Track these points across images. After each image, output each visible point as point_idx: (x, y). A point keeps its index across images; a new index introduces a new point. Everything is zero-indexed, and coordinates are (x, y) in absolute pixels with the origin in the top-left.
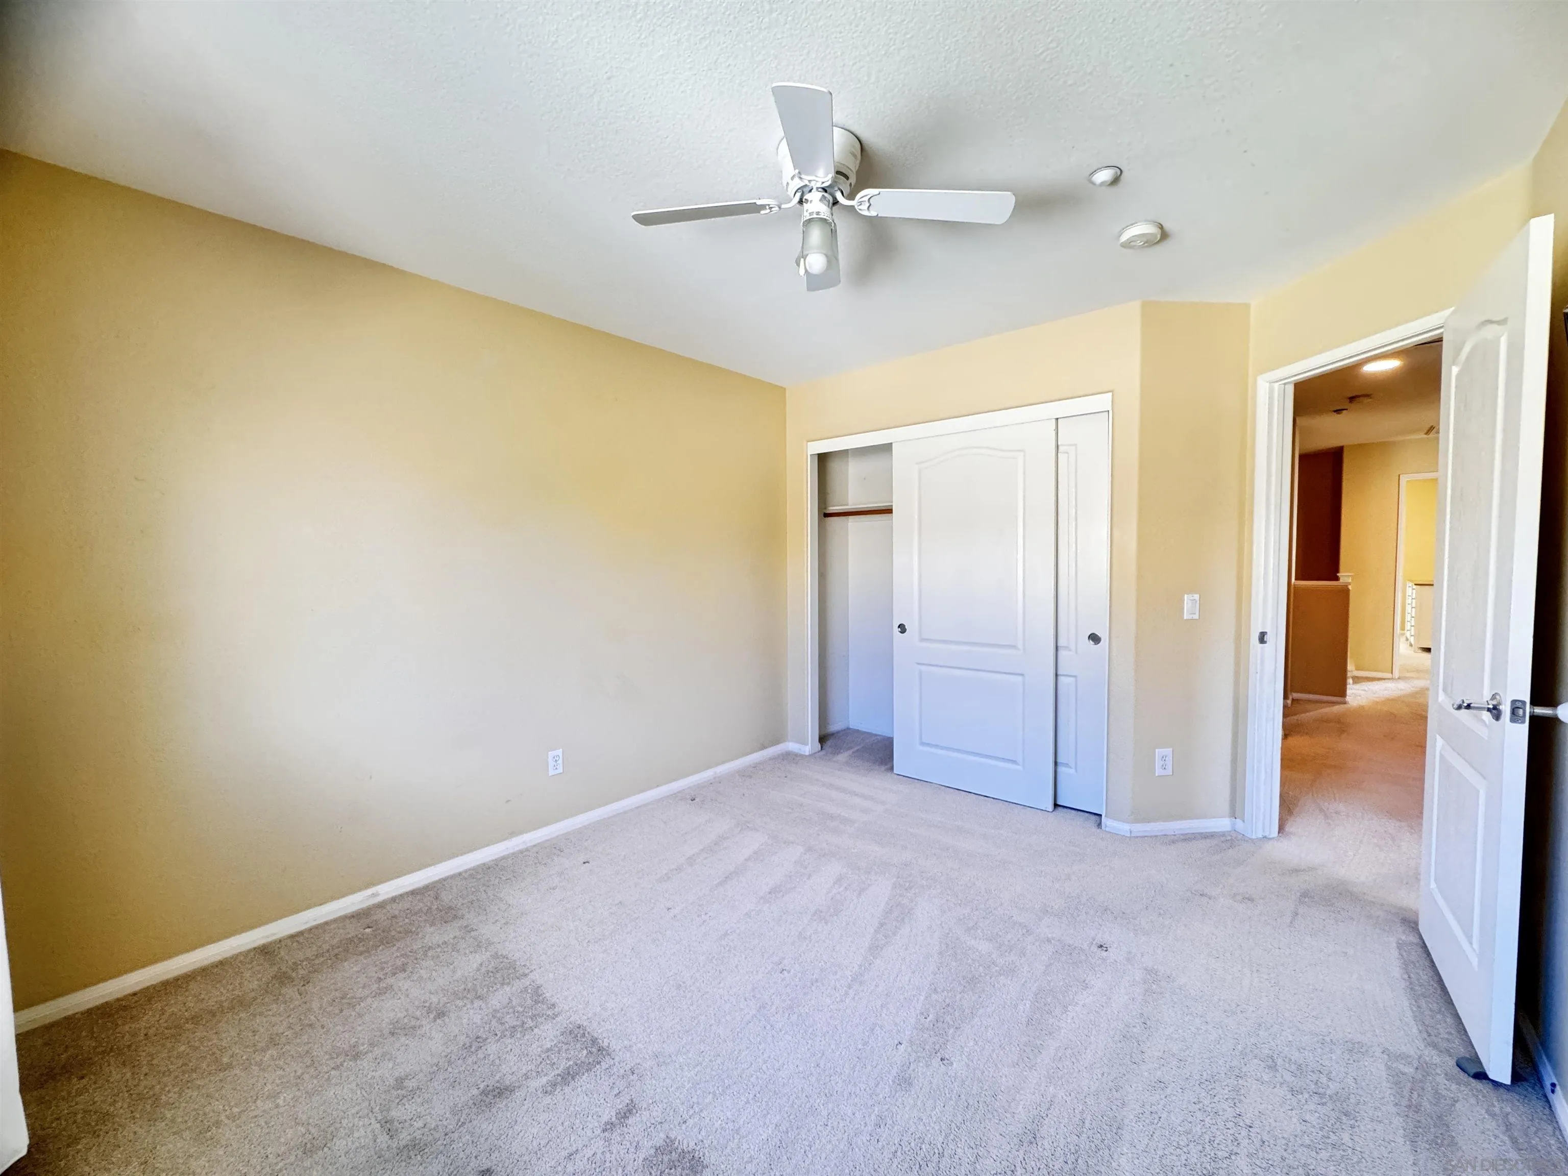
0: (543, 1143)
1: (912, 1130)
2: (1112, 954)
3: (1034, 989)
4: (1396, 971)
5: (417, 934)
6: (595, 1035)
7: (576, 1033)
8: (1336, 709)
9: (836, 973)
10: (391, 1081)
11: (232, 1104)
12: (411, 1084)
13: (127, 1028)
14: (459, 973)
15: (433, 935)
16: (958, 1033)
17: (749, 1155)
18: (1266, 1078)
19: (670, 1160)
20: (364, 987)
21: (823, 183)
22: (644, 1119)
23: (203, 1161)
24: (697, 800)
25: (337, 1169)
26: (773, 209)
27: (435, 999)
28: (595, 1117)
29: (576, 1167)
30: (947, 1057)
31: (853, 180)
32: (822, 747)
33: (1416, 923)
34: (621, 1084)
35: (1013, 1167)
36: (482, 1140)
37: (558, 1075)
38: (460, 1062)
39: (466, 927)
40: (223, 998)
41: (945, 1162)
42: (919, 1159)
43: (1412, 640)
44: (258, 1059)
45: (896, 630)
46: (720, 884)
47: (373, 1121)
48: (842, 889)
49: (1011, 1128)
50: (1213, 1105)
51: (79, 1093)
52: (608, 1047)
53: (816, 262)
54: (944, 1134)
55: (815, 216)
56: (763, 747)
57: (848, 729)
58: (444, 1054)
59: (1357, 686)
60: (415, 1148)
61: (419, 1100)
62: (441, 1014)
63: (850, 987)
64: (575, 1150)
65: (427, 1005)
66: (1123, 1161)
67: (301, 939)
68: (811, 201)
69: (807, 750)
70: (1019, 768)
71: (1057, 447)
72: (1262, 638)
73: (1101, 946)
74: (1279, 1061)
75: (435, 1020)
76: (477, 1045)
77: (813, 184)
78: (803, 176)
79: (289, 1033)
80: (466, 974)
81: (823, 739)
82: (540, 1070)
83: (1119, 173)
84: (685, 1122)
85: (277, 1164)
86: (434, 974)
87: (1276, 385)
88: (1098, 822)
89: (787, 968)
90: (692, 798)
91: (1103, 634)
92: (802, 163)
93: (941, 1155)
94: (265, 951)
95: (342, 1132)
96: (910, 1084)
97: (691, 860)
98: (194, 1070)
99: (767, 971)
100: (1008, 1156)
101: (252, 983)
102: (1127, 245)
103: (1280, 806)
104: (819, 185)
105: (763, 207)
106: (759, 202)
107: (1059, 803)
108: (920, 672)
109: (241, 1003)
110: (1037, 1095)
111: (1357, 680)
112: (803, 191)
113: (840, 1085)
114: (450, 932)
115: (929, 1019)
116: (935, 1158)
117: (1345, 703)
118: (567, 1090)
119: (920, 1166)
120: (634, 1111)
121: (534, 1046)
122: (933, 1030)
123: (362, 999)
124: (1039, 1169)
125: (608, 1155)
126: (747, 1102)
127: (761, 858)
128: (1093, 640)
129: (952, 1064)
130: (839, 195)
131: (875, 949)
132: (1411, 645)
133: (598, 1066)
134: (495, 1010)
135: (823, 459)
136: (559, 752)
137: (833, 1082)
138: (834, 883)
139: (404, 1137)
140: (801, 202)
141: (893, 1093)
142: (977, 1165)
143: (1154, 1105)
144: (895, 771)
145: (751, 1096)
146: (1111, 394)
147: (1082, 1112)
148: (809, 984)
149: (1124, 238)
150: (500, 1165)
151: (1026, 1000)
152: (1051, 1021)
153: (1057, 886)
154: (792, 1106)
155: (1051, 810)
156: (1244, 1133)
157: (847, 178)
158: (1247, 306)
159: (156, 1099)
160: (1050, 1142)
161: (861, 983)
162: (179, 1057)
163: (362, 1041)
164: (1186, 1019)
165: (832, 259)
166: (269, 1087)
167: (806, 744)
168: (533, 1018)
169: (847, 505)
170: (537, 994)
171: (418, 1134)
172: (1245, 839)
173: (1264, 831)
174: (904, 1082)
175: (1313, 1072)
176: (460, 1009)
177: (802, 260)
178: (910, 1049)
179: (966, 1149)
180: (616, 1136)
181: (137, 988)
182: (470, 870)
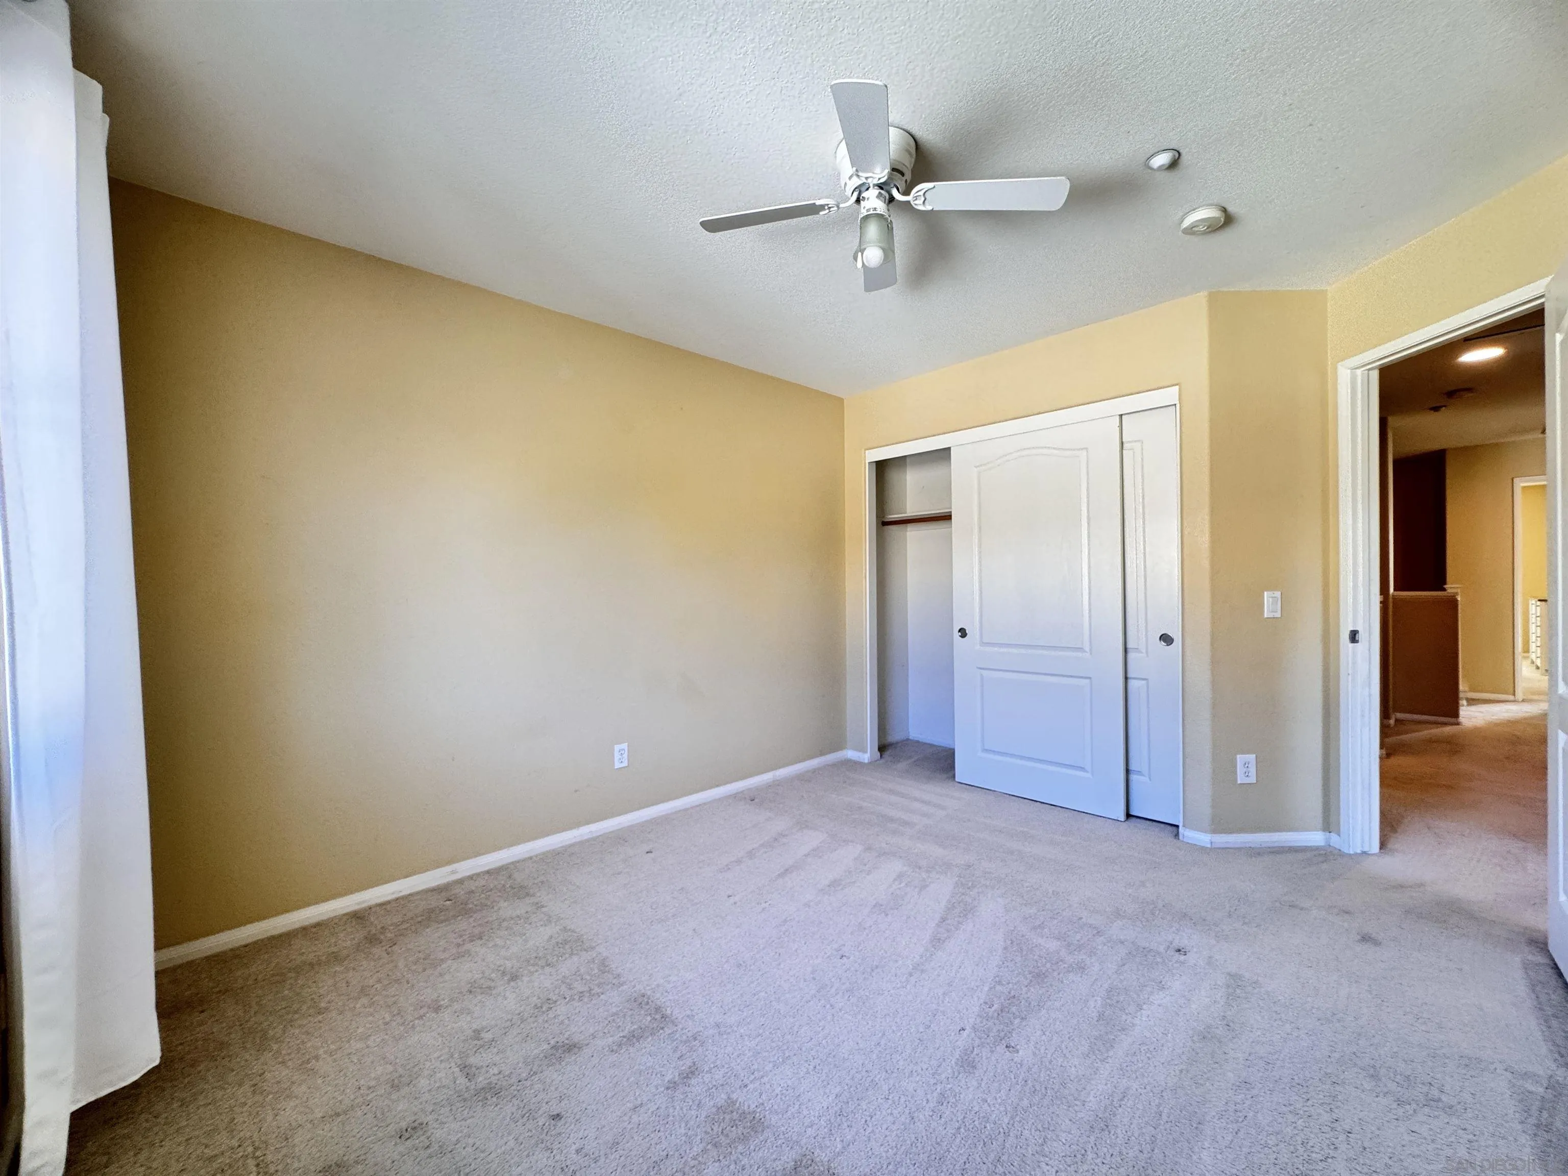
0: (609, 1095)
1: (976, 1109)
2: (1191, 958)
3: (1106, 986)
4: (1522, 989)
5: (493, 907)
6: (659, 1003)
7: (641, 1001)
8: (1448, 730)
9: (897, 961)
10: (469, 1033)
11: (329, 1042)
12: (487, 1036)
13: (239, 973)
14: (531, 943)
15: (506, 909)
16: (1024, 1023)
17: (809, 1120)
18: (1367, 1086)
19: (731, 1120)
20: (444, 951)
21: (879, 179)
22: (707, 1081)
23: (304, 1088)
24: (756, 800)
25: (421, 1103)
26: (831, 209)
27: (509, 964)
28: (659, 1075)
29: (640, 1118)
30: (1013, 1045)
31: (908, 176)
32: (881, 756)
33: (1546, 944)
34: (683, 1049)
35: (1083, 1152)
36: (553, 1088)
37: (624, 1037)
38: (532, 1019)
39: (537, 903)
40: (320, 954)
41: (1011, 1140)
42: (984, 1137)
43: (1538, 662)
44: (351, 1006)
45: (957, 635)
46: (781, 875)
47: (453, 1064)
48: (903, 885)
49: (1080, 1115)
50: (1306, 1109)
51: (201, 1024)
52: (671, 1014)
53: (873, 255)
54: (1009, 1115)
55: (871, 212)
56: (822, 753)
57: (908, 740)
58: (517, 1012)
59: (1473, 708)
60: (492, 1091)
61: (495, 1050)
62: (514, 978)
63: (911, 975)
64: (640, 1103)
65: (502, 968)
66: (1205, 1155)
67: (388, 907)
68: (868, 199)
69: (866, 757)
70: (1088, 775)
71: (1122, 443)
72: (1354, 637)
73: (1179, 950)
74: (1383, 1071)
75: (509, 981)
76: (547, 1005)
77: (870, 180)
78: (860, 174)
79: (378, 986)
80: (537, 944)
81: (882, 748)
82: (606, 1031)
83: (1177, 155)
84: (746, 1086)
85: (368, 1095)
86: (508, 942)
87: (1359, 372)
88: (1175, 832)
89: (847, 955)
90: (752, 798)
91: (1176, 635)
92: (859, 162)
93: (1007, 1135)
94: (358, 917)
95: (426, 1073)
96: (974, 1067)
97: (751, 854)
98: (296, 1012)
99: (826, 956)
100: (1078, 1141)
101: (346, 940)
102: (1190, 231)
103: (1381, 823)
104: (876, 182)
105: (822, 207)
106: (818, 203)
107: (1133, 813)
108: (982, 676)
109: (336, 958)
110: (1109, 1085)
111: (1472, 702)
112: (860, 189)
113: (901, 1063)
114: (522, 907)
115: (993, 1009)
116: (1001, 1138)
117: (1458, 724)
118: (631, 1049)
119: (984, 1144)
120: (697, 1073)
121: (601, 1010)
122: (998, 1019)
123: (443, 961)
124: (1112, 1155)
125: (671, 1110)
126: (808, 1073)
127: (820, 854)
128: (1165, 641)
129: (1018, 1052)
130: (895, 192)
131: (937, 942)
132: (1538, 668)
133: (661, 1031)
134: (564, 977)
135: (882, 468)
136: (625, 746)
137: (895, 1061)
138: (895, 880)
139: (481, 1081)
140: (858, 201)
141: (956, 1074)
142: (1045, 1147)
143: (1239, 1104)
144: (957, 779)
145: (811, 1067)
146: (1177, 387)
147: (1159, 1106)
148: (869, 970)
149: (1187, 223)
150: (570, 1111)
151: (1098, 996)
152: (1124, 1017)
153: (1130, 891)
154: (853, 1079)
155: (1123, 820)
156: (1342, 1137)
157: (903, 174)
158: (1324, 293)
159: (264, 1036)
160: (1124, 1132)
161: (922, 971)
162: (283, 999)
163: (442, 997)
164: (1275, 1024)
165: (888, 252)
166: (360, 1030)
167: (866, 752)
168: (599, 985)
169: (906, 513)
170: (604, 966)
171: (494, 1080)
172: (1341, 854)
173: (1362, 847)
174: (968, 1064)
175: (1423, 1084)
176: (532, 973)
177: (860, 254)
178: (973, 1035)
179: (1033, 1130)
180: (679, 1095)
181: (250, 940)
182: (539, 855)
